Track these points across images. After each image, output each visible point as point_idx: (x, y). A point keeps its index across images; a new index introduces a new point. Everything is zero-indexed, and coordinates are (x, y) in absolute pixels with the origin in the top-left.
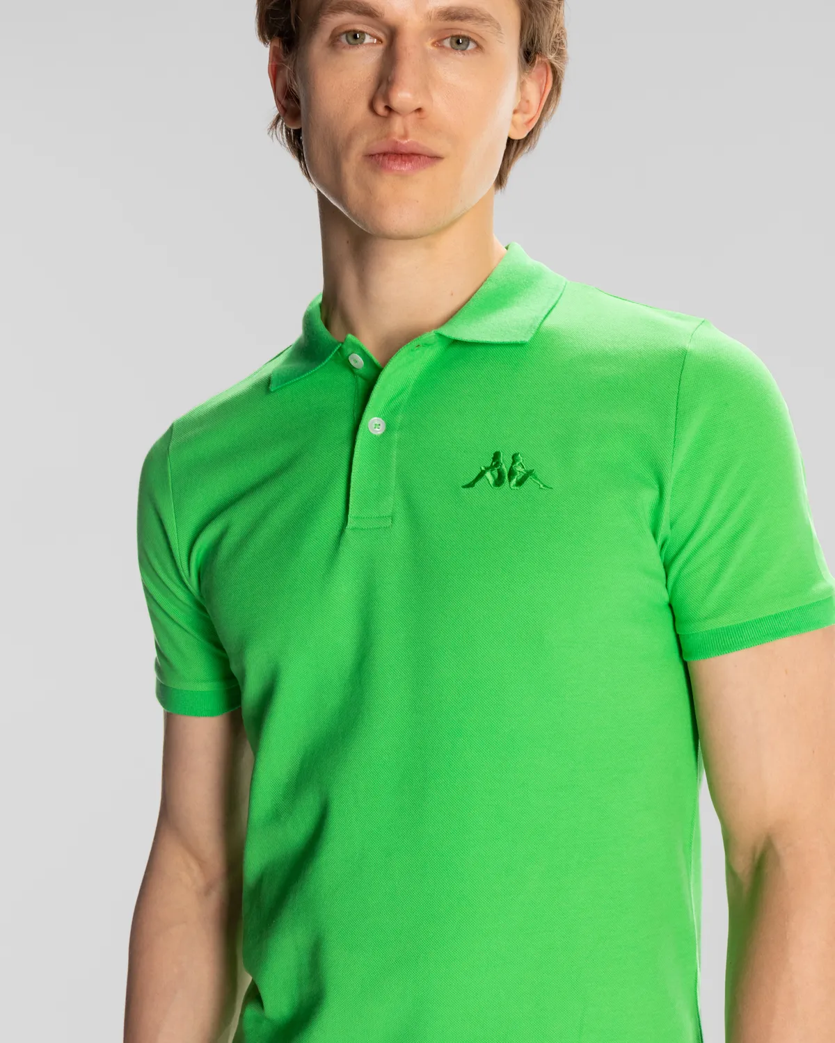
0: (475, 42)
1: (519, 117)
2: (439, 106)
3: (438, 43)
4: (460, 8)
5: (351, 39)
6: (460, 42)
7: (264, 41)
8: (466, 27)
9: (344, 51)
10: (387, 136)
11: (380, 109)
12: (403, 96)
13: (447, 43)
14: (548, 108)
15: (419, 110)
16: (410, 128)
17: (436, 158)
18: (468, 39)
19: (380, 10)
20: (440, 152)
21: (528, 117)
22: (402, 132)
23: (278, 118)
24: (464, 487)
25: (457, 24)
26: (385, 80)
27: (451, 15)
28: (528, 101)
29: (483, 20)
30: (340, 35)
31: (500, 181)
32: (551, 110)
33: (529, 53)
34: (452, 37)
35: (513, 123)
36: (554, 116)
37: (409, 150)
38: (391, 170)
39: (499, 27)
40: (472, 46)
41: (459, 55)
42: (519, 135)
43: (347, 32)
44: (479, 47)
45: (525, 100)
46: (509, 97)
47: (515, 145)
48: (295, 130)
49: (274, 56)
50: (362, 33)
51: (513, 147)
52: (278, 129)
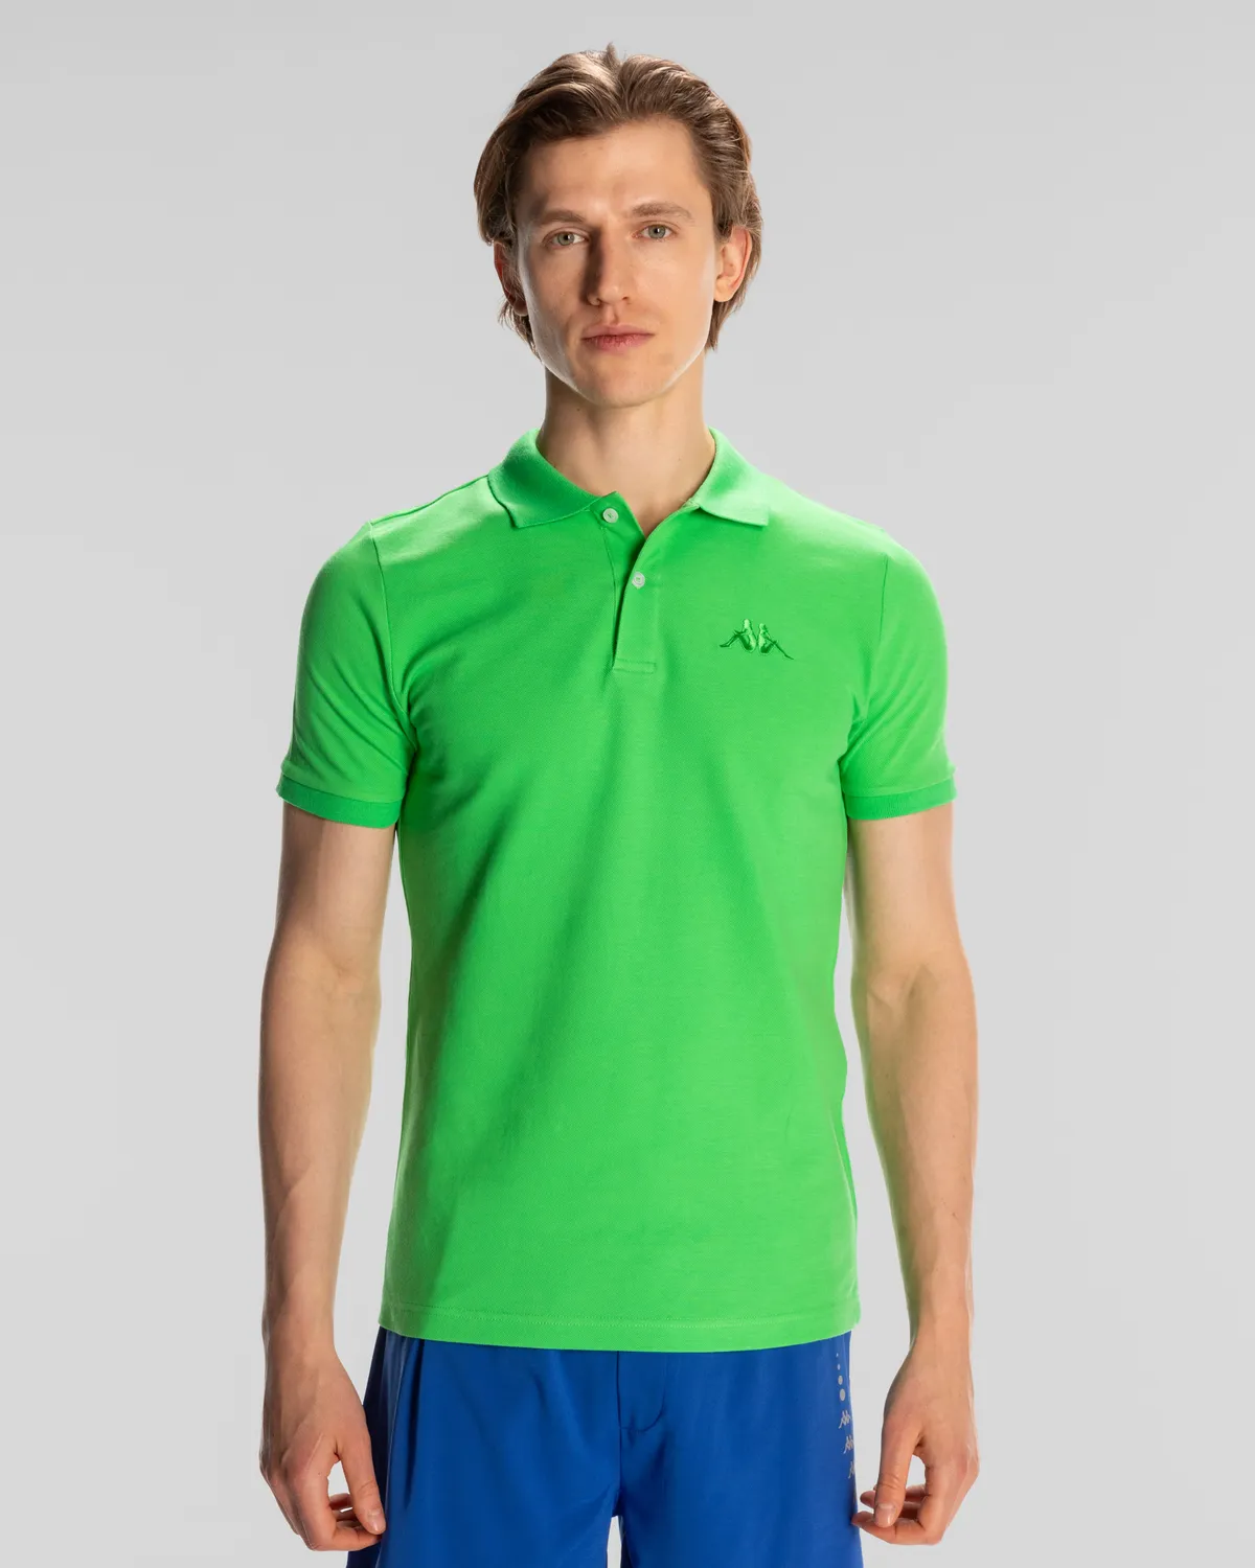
0: (670, 229)
1: (723, 282)
2: (645, 288)
3: (638, 235)
4: (651, 205)
5: (561, 239)
6: (657, 231)
7: (487, 240)
8: (660, 219)
9: (556, 252)
10: (600, 322)
11: (594, 301)
12: (610, 289)
13: (646, 233)
14: (751, 267)
15: (625, 298)
16: (620, 313)
17: (647, 335)
18: (663, 227)
19: (583, 215)
20: (651, 329)
21: (733, 279)
22: (613, 318)
23: (506, 307)
24: (722, 646)
25: (651, 217)
26: (591, 280)
27: (643, 211)
28: (732, 265)
29: (673, 212)
30: (552, 238)
31: (712, 340)
32: (754, 268)
33: (723, 227)
34: (650, 227)
35: (718, 288)
36: (758, 272)
37: (623, 331)
38: (605, 350)
39: (688, 215)
40: (668, 232)
41: (657, 243)
42: (724, 298)
43: (558, 235)
44: (674, 233)
45: (729, 265)
46: (711, 266)
47: (721, 308)
48: (523, 318)
49: (498, 252)
50: (571, 233)
51: (719, 309)
52: (507, 314)
